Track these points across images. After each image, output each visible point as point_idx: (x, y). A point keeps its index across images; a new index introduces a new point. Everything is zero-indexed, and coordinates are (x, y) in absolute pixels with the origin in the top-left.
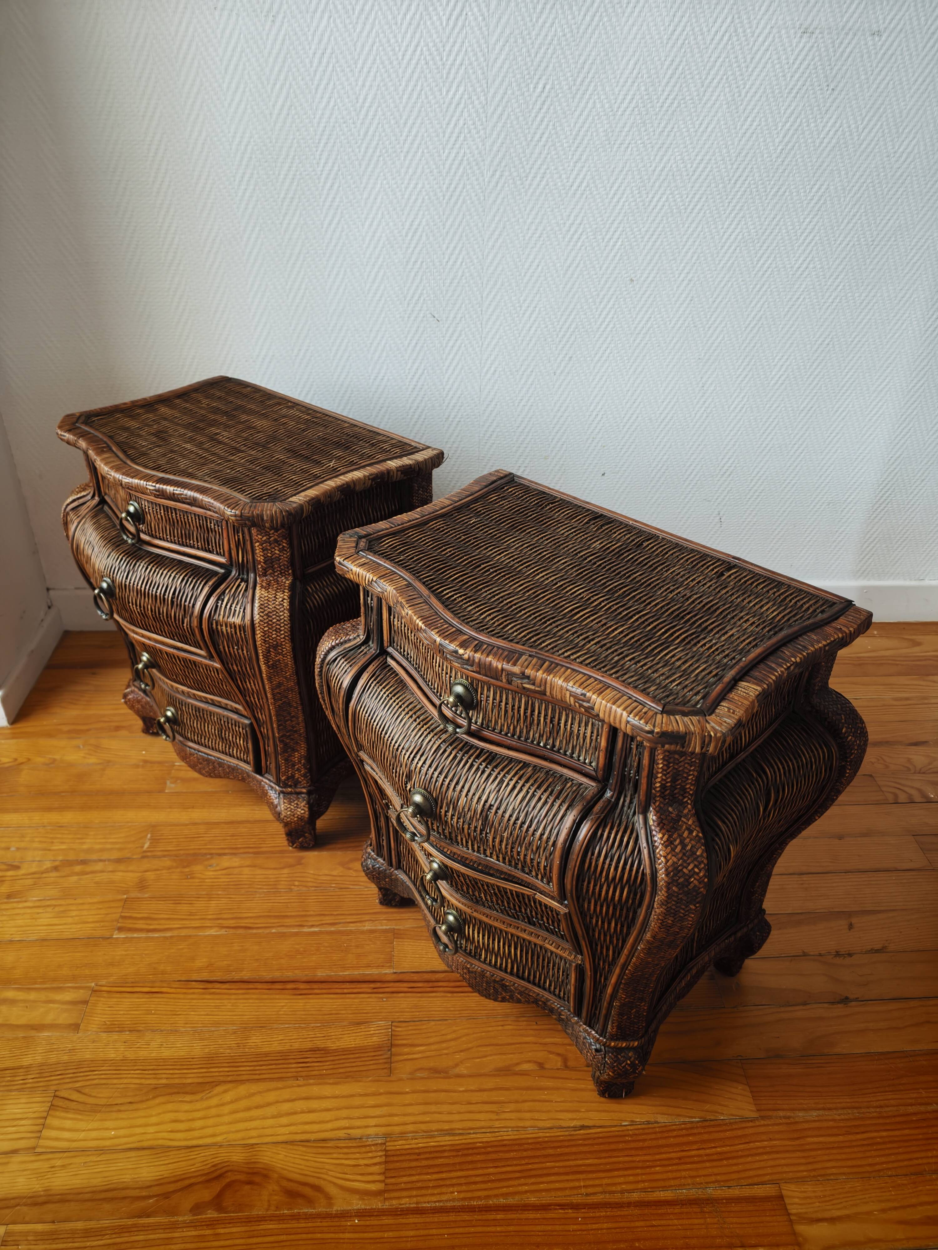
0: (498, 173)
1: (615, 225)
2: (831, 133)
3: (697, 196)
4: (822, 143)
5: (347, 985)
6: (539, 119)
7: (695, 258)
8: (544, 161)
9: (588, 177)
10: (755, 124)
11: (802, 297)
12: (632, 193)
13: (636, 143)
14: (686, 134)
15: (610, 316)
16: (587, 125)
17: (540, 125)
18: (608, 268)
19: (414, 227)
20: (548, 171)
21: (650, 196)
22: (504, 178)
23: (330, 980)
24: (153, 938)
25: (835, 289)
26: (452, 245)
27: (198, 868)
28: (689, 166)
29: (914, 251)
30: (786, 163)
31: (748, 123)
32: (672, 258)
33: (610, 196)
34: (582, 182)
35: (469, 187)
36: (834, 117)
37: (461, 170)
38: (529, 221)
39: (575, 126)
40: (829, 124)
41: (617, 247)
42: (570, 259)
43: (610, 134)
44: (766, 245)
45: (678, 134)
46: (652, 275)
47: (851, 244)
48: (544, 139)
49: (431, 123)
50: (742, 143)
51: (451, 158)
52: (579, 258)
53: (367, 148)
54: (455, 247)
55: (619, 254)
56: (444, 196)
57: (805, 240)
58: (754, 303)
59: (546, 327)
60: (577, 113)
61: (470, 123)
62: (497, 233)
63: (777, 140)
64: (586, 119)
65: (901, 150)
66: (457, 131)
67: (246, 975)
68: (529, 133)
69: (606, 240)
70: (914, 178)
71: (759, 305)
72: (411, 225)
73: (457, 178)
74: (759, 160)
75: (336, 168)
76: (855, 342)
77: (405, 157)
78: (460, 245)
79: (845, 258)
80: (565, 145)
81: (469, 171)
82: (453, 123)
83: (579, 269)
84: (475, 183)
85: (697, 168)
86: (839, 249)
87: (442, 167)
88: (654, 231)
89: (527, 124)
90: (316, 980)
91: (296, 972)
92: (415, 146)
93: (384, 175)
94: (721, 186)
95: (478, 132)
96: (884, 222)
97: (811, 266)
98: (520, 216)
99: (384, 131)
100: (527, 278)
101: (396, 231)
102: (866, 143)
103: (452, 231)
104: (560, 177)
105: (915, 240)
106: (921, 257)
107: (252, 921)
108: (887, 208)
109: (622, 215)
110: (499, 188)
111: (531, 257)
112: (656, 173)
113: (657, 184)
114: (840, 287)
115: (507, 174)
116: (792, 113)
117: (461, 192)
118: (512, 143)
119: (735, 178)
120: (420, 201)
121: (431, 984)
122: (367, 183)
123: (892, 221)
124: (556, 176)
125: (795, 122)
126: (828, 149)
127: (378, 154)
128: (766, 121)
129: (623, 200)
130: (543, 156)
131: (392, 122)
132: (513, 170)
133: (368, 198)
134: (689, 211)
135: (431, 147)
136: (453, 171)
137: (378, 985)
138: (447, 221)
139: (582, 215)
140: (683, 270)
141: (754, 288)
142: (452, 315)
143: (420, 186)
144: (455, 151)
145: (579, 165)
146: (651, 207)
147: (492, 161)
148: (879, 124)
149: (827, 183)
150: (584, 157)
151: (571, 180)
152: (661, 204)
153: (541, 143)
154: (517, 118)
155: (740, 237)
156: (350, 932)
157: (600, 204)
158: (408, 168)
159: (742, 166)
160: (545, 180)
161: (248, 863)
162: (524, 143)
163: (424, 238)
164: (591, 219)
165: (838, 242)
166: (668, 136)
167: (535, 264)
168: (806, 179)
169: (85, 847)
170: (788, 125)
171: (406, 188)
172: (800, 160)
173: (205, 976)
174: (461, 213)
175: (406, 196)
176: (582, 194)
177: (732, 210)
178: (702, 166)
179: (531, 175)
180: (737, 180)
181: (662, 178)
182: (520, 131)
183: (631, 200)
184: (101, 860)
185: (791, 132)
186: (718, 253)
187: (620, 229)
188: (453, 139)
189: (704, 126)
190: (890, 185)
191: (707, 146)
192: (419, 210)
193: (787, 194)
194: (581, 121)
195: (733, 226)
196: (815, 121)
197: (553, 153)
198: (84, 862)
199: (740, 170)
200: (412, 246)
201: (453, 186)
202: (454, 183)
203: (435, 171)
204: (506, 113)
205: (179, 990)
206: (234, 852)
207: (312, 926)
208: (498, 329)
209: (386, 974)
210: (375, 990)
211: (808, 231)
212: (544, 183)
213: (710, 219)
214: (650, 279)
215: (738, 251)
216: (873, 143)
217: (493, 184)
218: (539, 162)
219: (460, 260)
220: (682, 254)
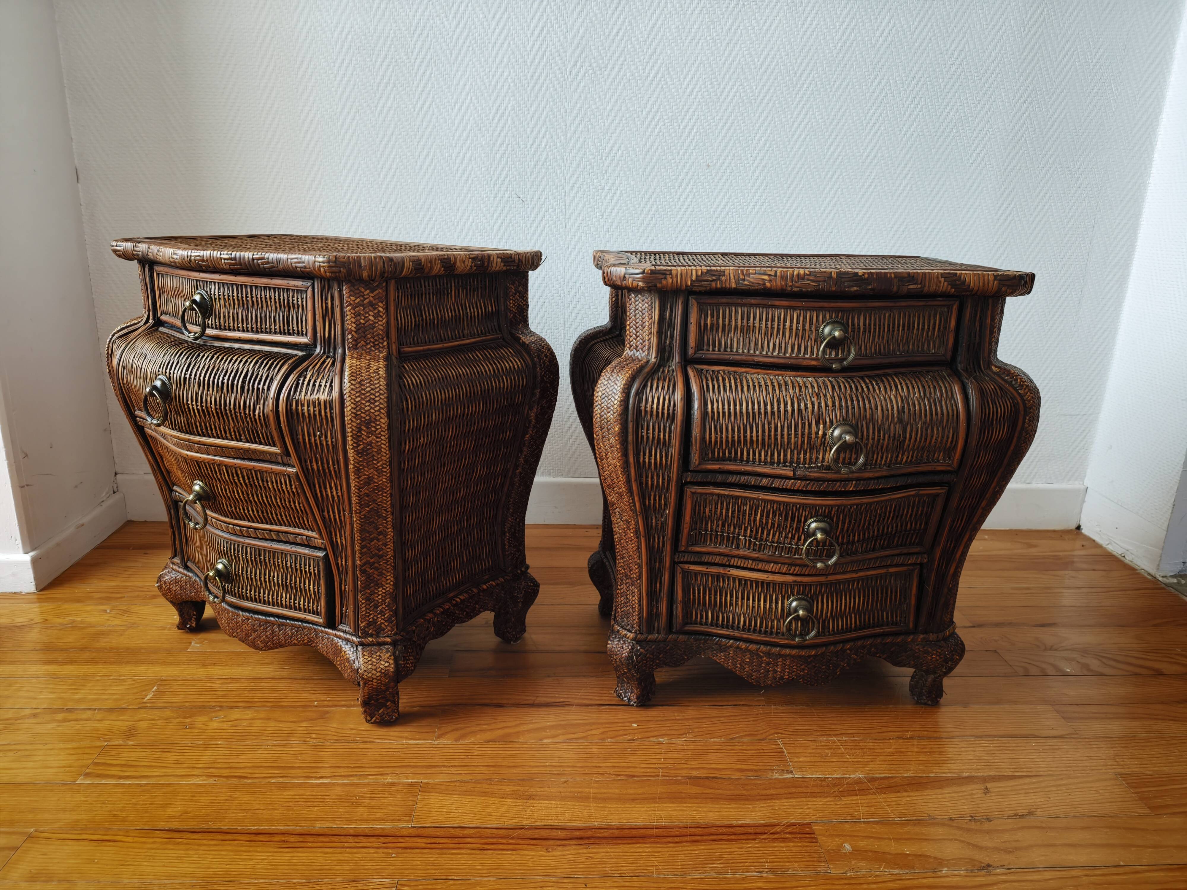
0: (579, 64)
1: (690, 113)
2: (886, 32)
3: (766, 88)
4: (878, 41)
5: (351, 839)
6: (615, 16)
7: (767, 146)
8: (621, 54)
9: (663, 69)
10: (815, 23)
11: (874, 184)
12: (704, 83)
13: (705, 39)
14: (752, 31)
15: (689, 200)
16: (660, 23)
17: (616, 21)
18: (685, 153)
19: (501, 111)
20: (625, 63)
21: (722, 87)
22: (584, 68)
23: (330, 832)
24: (123, 784)
25: (905, 177)
26: (536, 130)
27: (201, 719)
28: (756, 60)
29: (976, 142)
30: (846, 59)
31: (808, 22)
32: (745, 145)
33: (684, 86)
34: (657, 73)
35: (551, 75)
36: (887, 18)
37: (544, 61)
38: (609, 108)
39: (649, 23)
40: (883, 24)
41: (693, 134)
42: (649, 144)
43: (682, 31)
44: (834, 134)
45: (744, 31)
46: (727, 161)
47: (916, 134)
48: (620, 34)
49: (517, 17)
50: (804, 40)
51: (535, 49)
52: (656, 144)
53: (458, 39)
54: (539, 131)
55: (695, 141)
56: (529, 83)
57: (871, 130)
58: (827, 189)
59: (628, 209)
60: (651, 11)
61: (553, 18)
62: (578, 119)
63: (836, 38)
64: (659, 17)
65: (953, 48)
66: (540, 25)
67: (225, 826)
68: (607, 28)
69: (682, 127)
70: (968, 74)
71: (832, 192)
72: (498, 110)
73: (541, 67)
74: (821, 55)
75: (428, 57)
76: (930, 230)
77: (493, 47)
78: (544, 129)
79: (910, 148)
80: (641, 40)
81: (552, 61)
82: (537, 18)
83: (657, 154)
84: (558, 72)
85: (764, 62)
86: (905, 139)
87: (526, 57)
88: (727, 120)
89: (604, 20)
90: (312, 833)
91: (289, 823)
92: (502, 37)
93: (473, 63)
94: (787, 78)
95: (560, 27)
96: (945, 114)
97: (879, 155)
98: (600, 103)
99: (474, 24)
100: (608, 161)
101: (483, 115)
102: (919, 41)
103: (536, 116)
104: (637, 68)
105: (976, 132)
106: (984, 147)
107: (250, 771)
108: (946, 101)
109: (696, 104)
110: (580, 77)
111: (612, 141)
112: (726, 66)
113: (727, 77)
114: (909, 176)
115: (587, 64)
116: (848, 14)
117: (545, 80)
118: (591, 37)
119: (799, 72)
120: (506, 87)
121: (456, 840)
122: (457, 71)
123: (951, 114)
124: (632, 67)
125: (851, 22)
126: (884, 46)
127: (467, 44)
128: (825, 20)
129: (696, 90)
130: (620, 49)
131: (481, 16)
132: (593, 61)
133: (457, 85)
134: (758, 101)
135: (516, 39)
136: (537, 61)
137: (390, 839)
138: (531, 106)
139: (658, 104)
140: (756, 157)
141: (826, 175)
142: (536, 197)
143: (506, 74)
144: (539, 43)
145: (654, 57)
146: (723, 97)
147: (573, 53)
148: (930, 24)
149: (886, 78)
150: (658, 52)
151: (647, 71)
152: (732, 94)
153: (618, 38)
154: (596, 15)
155: (809, 126)
156: (368, 784)
157: (675, 94)
158: (495, 57)
159: (806, 61)
160: (623, 70)
161: (262, 715)
162: (602, 37)
163: (510, 122)
164: (667, 107)
165: (903, 133)
166: (735, 33)
167: (616, 148)
168: (866, 74)
169: (77, 696)
170: (846, 24)
171: (493, 76)
172: (859, 56)
173: (175, 825)
174: (545, 100)
175: (493, 83)
176: (658, 84)
177: (800, 101)
178: (768, 60)
179: (610, 66)
180: (802, 74)
181: (732, 70)
182: (598, 26)
183: (704, 90)
184: (90, 709)
185: (848, 31)
186: (789, 141)
187: (695, 117)
188: (537, 32)
189: (767, 25)
190: (946, 80)
191: (771, 42)
192: (505, 96)
193: (850, 87)
194: (654, 19)
195: (801, 116)
196: (870, 21)
197: (630, 46)
198: (70, 710)
199: (804, 65)
200: (499, 129)
201: (537, 74)
202: (539, 71)
203: (521, 60)
204: (585, 10)
205: (136, 839)
206: (248, 705)
207: (322, 777)
208: (582, 211)
209: (402, 828)
210: (384, 845)
211: (872, 121)
212: (621, 74)
213: (779, 109)
214: (725, 165)
215: (808, 139)
216: (926, 42)
217: (574, 74)
218: (617, 55)
219: (544, 144)
220: (755, 142)
